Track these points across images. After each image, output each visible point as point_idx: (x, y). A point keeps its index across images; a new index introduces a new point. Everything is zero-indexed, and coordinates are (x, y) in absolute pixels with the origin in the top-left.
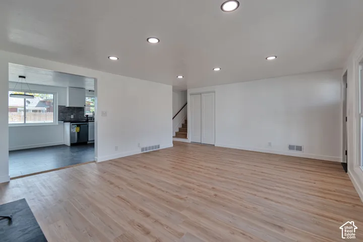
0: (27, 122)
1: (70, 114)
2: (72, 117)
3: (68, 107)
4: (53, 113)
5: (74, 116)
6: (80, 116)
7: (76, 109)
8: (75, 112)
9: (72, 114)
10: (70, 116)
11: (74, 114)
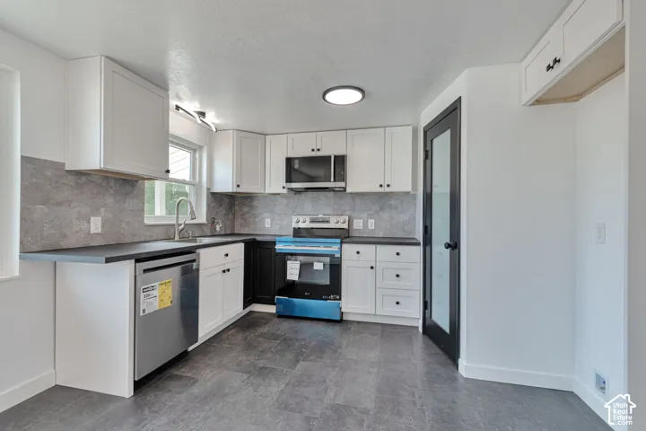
1: (85, 209)
5: (104, 221)
6: (128, 223)
7: (112, 184)
8: (110, 200)
9: (95, 212)
10: (89, 222)
11: (103, 210)
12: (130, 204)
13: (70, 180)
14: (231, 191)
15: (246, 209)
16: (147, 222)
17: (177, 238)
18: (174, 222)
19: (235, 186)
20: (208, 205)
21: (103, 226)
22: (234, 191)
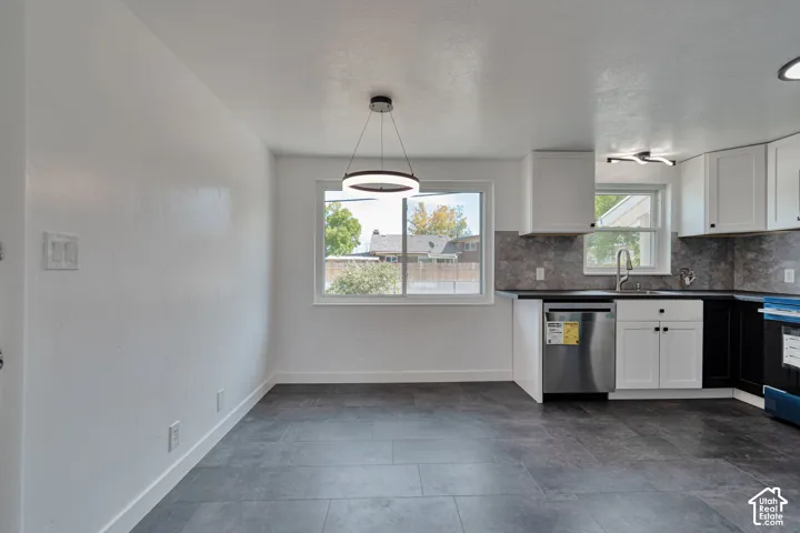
0: (408, 292)
1: (533, 262)
2: (540, 274)
3: (527, 237)
4: (478, 264)
5: (547, 272)
6: (567, 273)
7: (552, 242)
8: (551, 255)
9: (540, 265)
10: (535, 271)
11: (546, 263)
12: (569, 257)
13: (523, 242)
14: (702, 233)
15: (751, 256)
16: (586, 273)
17: (618, 289)
18: (615, 273)
19: (708, 225)
20: (674, 254)
21: (545, 276)
22: (707, 233)
